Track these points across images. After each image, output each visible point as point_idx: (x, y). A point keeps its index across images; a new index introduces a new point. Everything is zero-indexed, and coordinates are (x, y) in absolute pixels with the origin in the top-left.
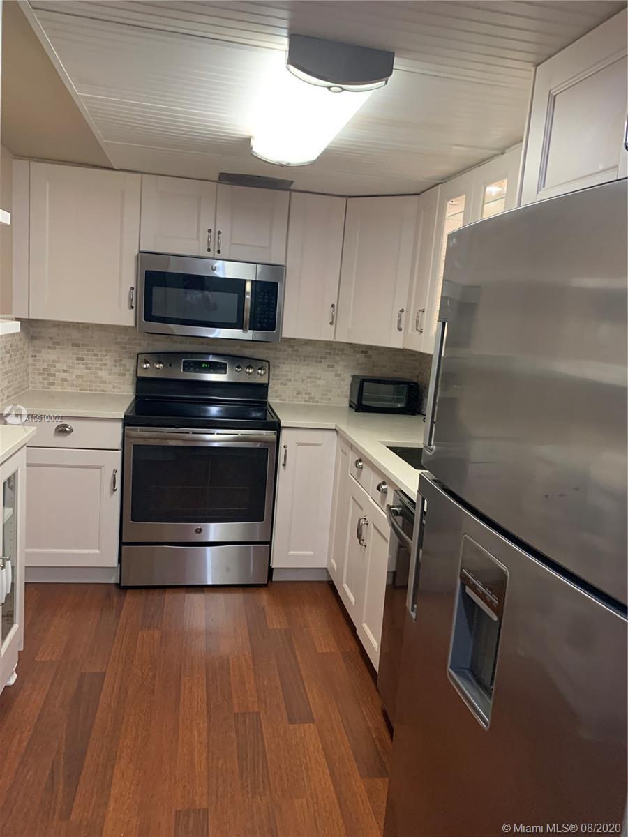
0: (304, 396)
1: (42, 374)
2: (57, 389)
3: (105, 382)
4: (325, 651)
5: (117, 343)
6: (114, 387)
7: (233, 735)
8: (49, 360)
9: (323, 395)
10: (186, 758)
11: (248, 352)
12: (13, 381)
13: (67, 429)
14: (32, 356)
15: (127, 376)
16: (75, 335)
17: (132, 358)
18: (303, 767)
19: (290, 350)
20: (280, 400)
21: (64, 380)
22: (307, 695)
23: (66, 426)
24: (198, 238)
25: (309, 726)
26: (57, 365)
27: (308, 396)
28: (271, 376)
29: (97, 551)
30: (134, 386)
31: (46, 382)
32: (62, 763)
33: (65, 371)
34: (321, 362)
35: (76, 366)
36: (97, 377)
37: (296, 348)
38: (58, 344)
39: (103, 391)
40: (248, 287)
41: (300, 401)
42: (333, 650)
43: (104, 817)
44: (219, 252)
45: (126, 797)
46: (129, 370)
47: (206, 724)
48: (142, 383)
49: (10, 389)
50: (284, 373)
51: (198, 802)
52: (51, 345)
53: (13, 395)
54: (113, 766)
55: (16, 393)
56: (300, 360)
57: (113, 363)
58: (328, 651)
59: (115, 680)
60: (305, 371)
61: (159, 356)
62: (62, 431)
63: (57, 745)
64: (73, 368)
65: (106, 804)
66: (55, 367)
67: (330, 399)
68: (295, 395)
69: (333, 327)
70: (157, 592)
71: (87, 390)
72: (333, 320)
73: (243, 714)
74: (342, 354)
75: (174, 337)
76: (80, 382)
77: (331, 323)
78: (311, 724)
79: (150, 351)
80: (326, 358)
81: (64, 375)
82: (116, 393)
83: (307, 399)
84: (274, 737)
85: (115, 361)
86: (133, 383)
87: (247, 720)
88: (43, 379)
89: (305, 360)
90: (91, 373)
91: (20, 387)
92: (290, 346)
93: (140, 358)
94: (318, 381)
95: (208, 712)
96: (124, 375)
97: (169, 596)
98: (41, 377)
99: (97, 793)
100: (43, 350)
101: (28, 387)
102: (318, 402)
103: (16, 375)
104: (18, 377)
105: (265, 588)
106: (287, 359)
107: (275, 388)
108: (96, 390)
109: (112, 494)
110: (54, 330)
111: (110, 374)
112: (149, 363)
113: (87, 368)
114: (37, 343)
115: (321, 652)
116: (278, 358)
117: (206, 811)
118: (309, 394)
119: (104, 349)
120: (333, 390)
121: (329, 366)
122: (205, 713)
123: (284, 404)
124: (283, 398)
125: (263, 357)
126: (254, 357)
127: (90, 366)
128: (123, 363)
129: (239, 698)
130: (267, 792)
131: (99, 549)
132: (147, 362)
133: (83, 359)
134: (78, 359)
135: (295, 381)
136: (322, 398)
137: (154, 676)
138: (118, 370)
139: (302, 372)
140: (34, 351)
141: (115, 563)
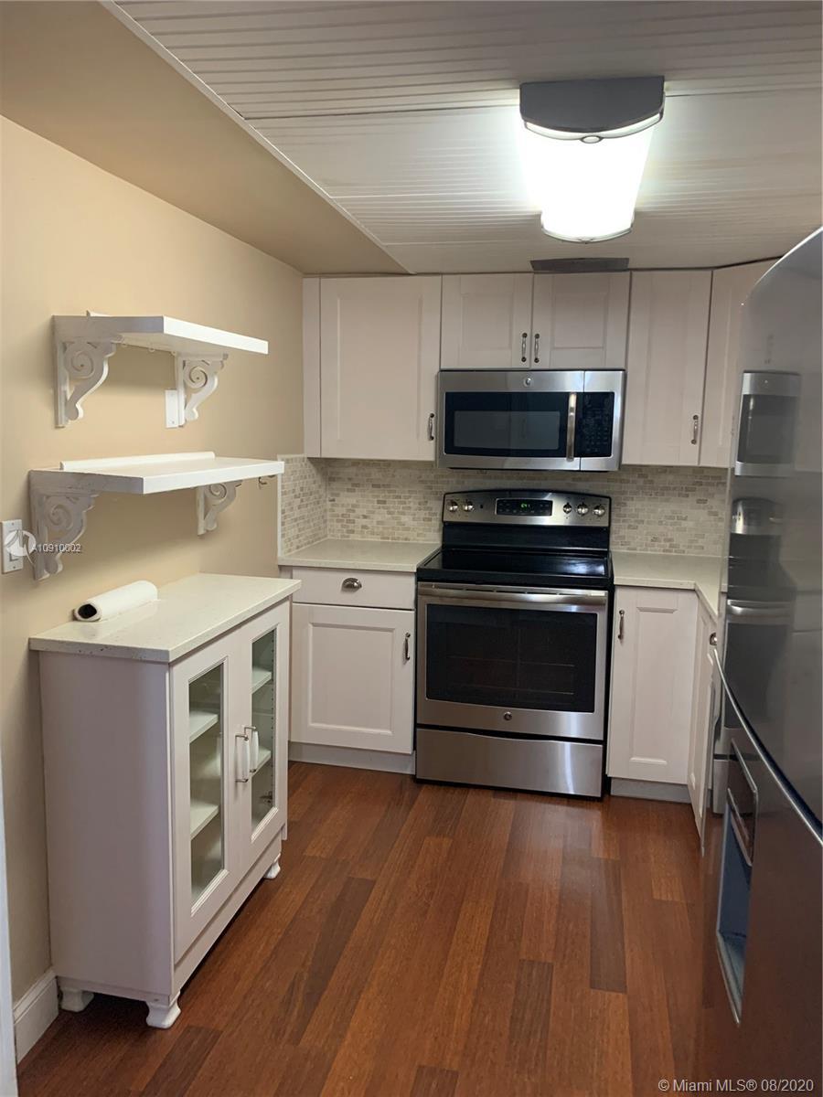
0: (662, 543)
1: (342, 521)
2: (356, 537)
3: (408, 529)
4: (663, 898)
5: (422, 482)
6: (418, 535)
7: (512, 987)
8: (348, 505)
9: (691, 541)
10: (446, 1003)
11: (582, 487)
12: (303, 529)
13: (355, 584)
14: (331, 501)
15: (433, 522)
16: (376, 474)
17: (439, 500)
18: (596, 1050)
19: (641, 482)
20: (629, 549)
21: (364, 527)
22: (624, 953)
23: (355, 580)
24: (510, 347)
25: (618, 997)
26: (356, 509)
27: (668, 544)
28: (613, 517)
29: (389, 732)
30: (441, 533)
31: (345, 530)
32: (305, 979)
33: (365, 517)
34: (687, 496)
35: (377, 511)
36: (399, 523)
37: (649, 478)
38: (357, 485)
39: (406, 539)
40: (573, 402)
41: (657, 550)
42: (677, 899)
43: (336, 1052)
44: (536, 360)
45: (366, 1034)
46: (435, 514)
47: (480, 966)
48: (450, 529)
49: (301, 538)
50: (634, 512)
51: (448, 1061)
52: (350, 487)
53: (305, 544)
54: (359, 994)
55: (309, 543)
56: (656, 494)
57: (417, 505)
58: (670, 899)
59: (384, 893)
60: (665, 508)
61: (469, 496)
62: (350, 586)
63: (304, 956)
64: (373, 513)
65: (342, 1037)
66: (354, 511)
67: (703, 548)
68: (649, 542)
69: (697, 446)
70: (458, 790)
71: (388, 538)
72: (695, 436)
73: (532, 963)
74: (718, 484)
75: (488, 472)
76: (381, 529)
77: (694, 442)
78: (621, 994)
79: (460, 488)
80: (694, 490)
81: (364, 522)
82: (421, 542)
83: (667, 548)
84: (566, 1000)
85: (420, 504)
86: (439, 530)
87: (534, 973)
88: (342, 526)
89: (663, 495)
90: (393, 518)
91: (315, 535)
92: (641, 476)
93: (448, 499)
94: (683, 522)
95: (487, 950)
96: (430, 520)
97: (471, 798)
98: (340, 524)
99: (335, 1021)
100: (342, 494)
101: (326, 536)
102: (684, 552)
103: (308, 522)
104: (312, 524)
105: (600, 804)
106: (636, 493)
107: (621, 534)
108: (398, 538)
109: (405, 664)
110: (353, 470)
111: (414, 519)
112: (456, 505)
113: (389, 513)
114: (335, 485)
115: (659, 898)
116: (624, 493)
117: (455, 1075)
118: (670, 540)
119: (407, 489)
120: (706, 535)
121: (699, 501)
122: (483, 953)
123: (635, 555)
124: (632, 545)
125: (604, 492)
126: (591, 492)
127: (392, 510)
128: (428, 505)
129: (530, 940)
130: (539, 1071)
131: (391, 729)
132: (454, 503)
133: (384, 502)
134: (379, 502)
135: (648, 523)
136: (689, 547)
137: (432, 893)
138: (423, 514)
139: (659, 510)
140: (332, 494)
141: (408, 749)
